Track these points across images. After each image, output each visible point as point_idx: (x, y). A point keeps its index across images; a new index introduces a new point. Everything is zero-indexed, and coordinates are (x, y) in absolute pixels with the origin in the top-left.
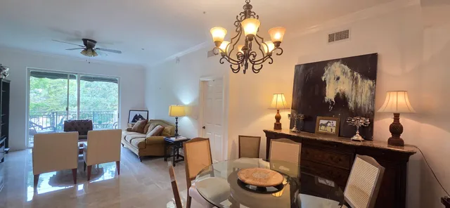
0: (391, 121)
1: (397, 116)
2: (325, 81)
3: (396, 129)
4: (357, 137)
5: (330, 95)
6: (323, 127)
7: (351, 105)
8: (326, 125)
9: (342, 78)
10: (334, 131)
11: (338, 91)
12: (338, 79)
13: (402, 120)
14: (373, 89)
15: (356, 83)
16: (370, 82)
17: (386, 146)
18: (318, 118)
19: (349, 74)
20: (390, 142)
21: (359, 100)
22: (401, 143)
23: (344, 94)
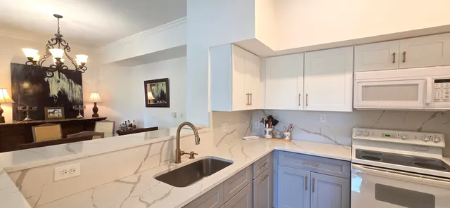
0: (93, 106)
1: (95, 104)
2: (48, 82)
3: (95, 110)
4: (80, 116)
5: (54, 91)
6: (51, 114)
7: (70, 99)
8: (53, 113)
9: (61, 81)
10: (61, 115)
11: (60, 89)
12: (59, 81)
13: (97, 106)
14: (81, 90)
15: (72, 86)
16: (79, 86)
17: (91, 118)
18: (45, 108)
19: (66, 80)
20: (93, 116)
21: (74, 96)
22: (98, 116)
23: (64, 92)
